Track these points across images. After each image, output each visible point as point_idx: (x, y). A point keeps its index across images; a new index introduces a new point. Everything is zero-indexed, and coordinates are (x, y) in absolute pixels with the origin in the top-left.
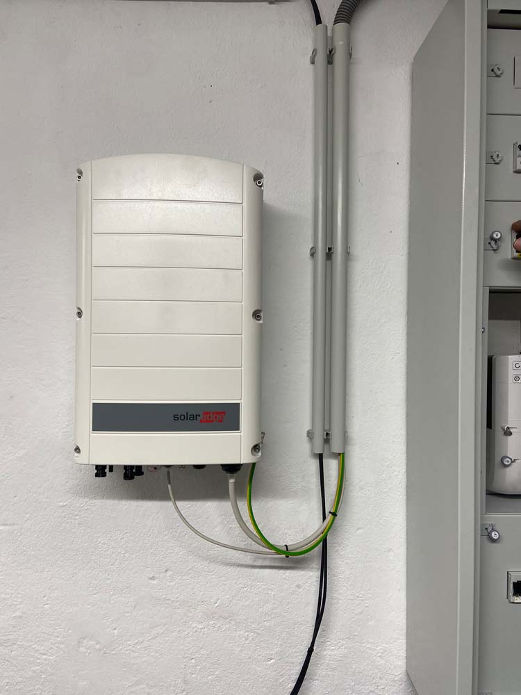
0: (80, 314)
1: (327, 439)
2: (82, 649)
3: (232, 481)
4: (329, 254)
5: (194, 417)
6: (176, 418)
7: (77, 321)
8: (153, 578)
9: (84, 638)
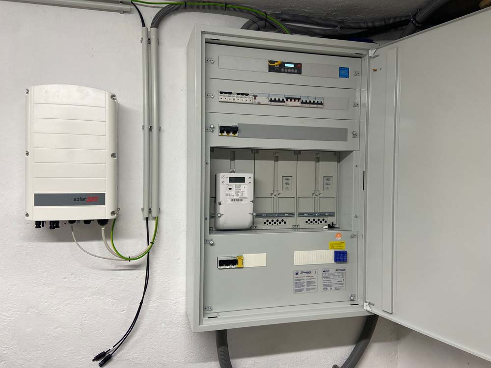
0: (27, 154)
1: (150, 211)
2: (28, 313)
3: (103, 229)
4: (151, 129)
5: (83, 200)
6: (75, 200)
7: (26, 157)
8: (65, 278)
9: (29, 308)
